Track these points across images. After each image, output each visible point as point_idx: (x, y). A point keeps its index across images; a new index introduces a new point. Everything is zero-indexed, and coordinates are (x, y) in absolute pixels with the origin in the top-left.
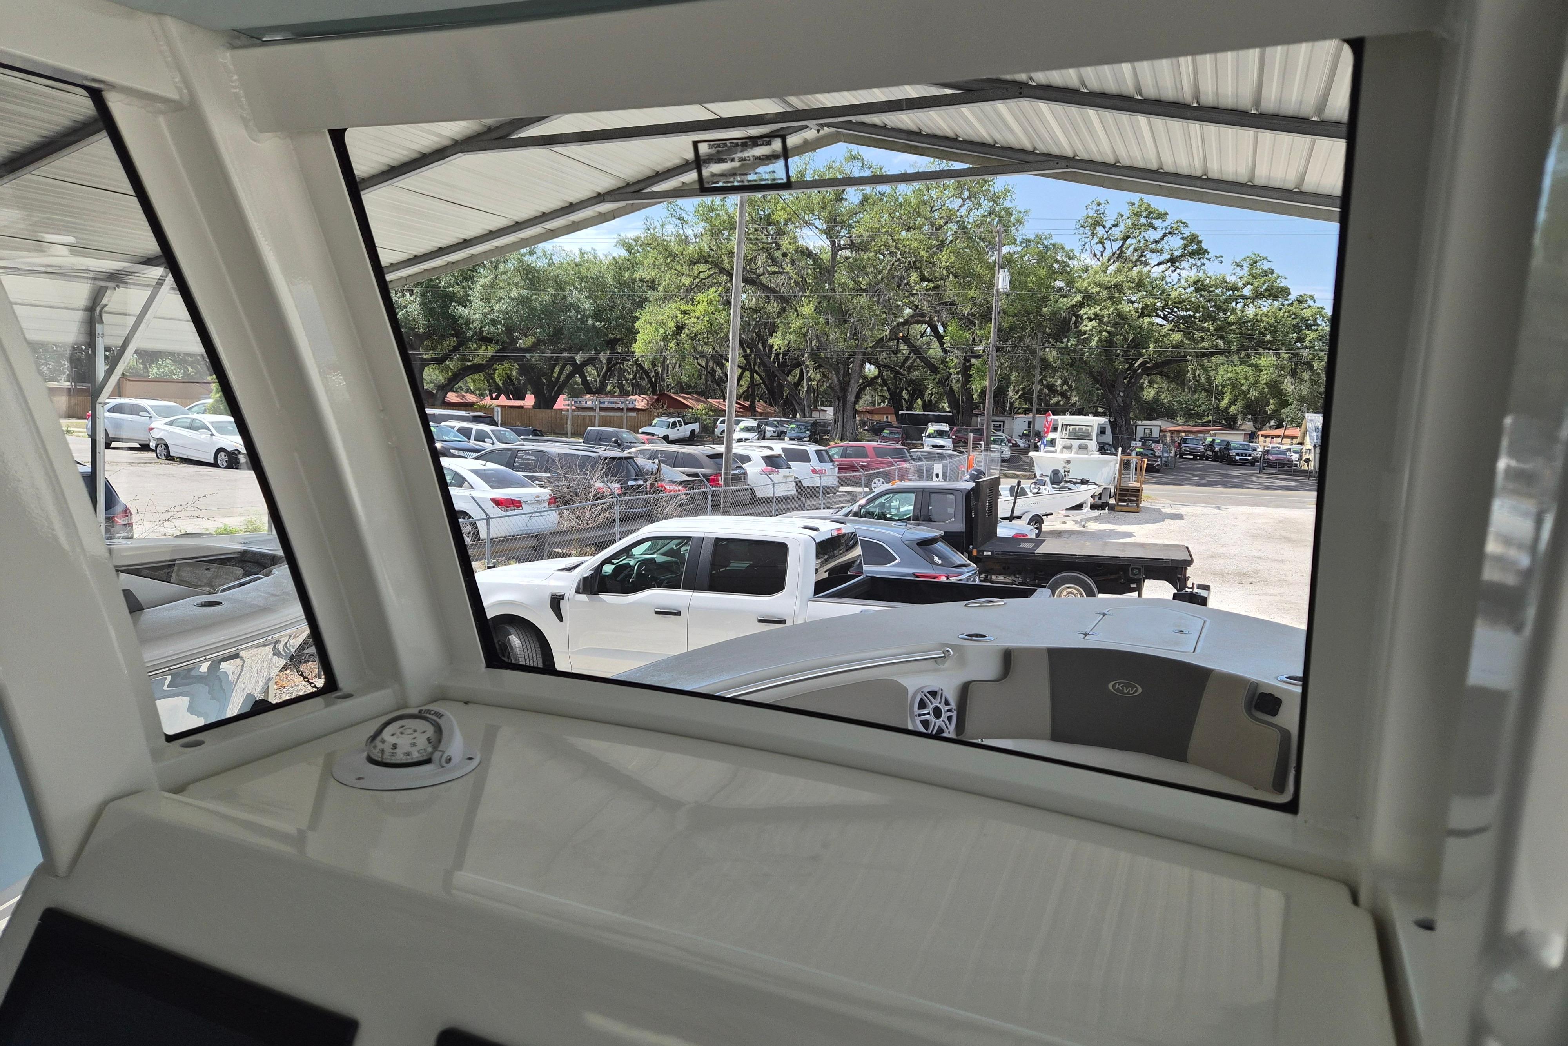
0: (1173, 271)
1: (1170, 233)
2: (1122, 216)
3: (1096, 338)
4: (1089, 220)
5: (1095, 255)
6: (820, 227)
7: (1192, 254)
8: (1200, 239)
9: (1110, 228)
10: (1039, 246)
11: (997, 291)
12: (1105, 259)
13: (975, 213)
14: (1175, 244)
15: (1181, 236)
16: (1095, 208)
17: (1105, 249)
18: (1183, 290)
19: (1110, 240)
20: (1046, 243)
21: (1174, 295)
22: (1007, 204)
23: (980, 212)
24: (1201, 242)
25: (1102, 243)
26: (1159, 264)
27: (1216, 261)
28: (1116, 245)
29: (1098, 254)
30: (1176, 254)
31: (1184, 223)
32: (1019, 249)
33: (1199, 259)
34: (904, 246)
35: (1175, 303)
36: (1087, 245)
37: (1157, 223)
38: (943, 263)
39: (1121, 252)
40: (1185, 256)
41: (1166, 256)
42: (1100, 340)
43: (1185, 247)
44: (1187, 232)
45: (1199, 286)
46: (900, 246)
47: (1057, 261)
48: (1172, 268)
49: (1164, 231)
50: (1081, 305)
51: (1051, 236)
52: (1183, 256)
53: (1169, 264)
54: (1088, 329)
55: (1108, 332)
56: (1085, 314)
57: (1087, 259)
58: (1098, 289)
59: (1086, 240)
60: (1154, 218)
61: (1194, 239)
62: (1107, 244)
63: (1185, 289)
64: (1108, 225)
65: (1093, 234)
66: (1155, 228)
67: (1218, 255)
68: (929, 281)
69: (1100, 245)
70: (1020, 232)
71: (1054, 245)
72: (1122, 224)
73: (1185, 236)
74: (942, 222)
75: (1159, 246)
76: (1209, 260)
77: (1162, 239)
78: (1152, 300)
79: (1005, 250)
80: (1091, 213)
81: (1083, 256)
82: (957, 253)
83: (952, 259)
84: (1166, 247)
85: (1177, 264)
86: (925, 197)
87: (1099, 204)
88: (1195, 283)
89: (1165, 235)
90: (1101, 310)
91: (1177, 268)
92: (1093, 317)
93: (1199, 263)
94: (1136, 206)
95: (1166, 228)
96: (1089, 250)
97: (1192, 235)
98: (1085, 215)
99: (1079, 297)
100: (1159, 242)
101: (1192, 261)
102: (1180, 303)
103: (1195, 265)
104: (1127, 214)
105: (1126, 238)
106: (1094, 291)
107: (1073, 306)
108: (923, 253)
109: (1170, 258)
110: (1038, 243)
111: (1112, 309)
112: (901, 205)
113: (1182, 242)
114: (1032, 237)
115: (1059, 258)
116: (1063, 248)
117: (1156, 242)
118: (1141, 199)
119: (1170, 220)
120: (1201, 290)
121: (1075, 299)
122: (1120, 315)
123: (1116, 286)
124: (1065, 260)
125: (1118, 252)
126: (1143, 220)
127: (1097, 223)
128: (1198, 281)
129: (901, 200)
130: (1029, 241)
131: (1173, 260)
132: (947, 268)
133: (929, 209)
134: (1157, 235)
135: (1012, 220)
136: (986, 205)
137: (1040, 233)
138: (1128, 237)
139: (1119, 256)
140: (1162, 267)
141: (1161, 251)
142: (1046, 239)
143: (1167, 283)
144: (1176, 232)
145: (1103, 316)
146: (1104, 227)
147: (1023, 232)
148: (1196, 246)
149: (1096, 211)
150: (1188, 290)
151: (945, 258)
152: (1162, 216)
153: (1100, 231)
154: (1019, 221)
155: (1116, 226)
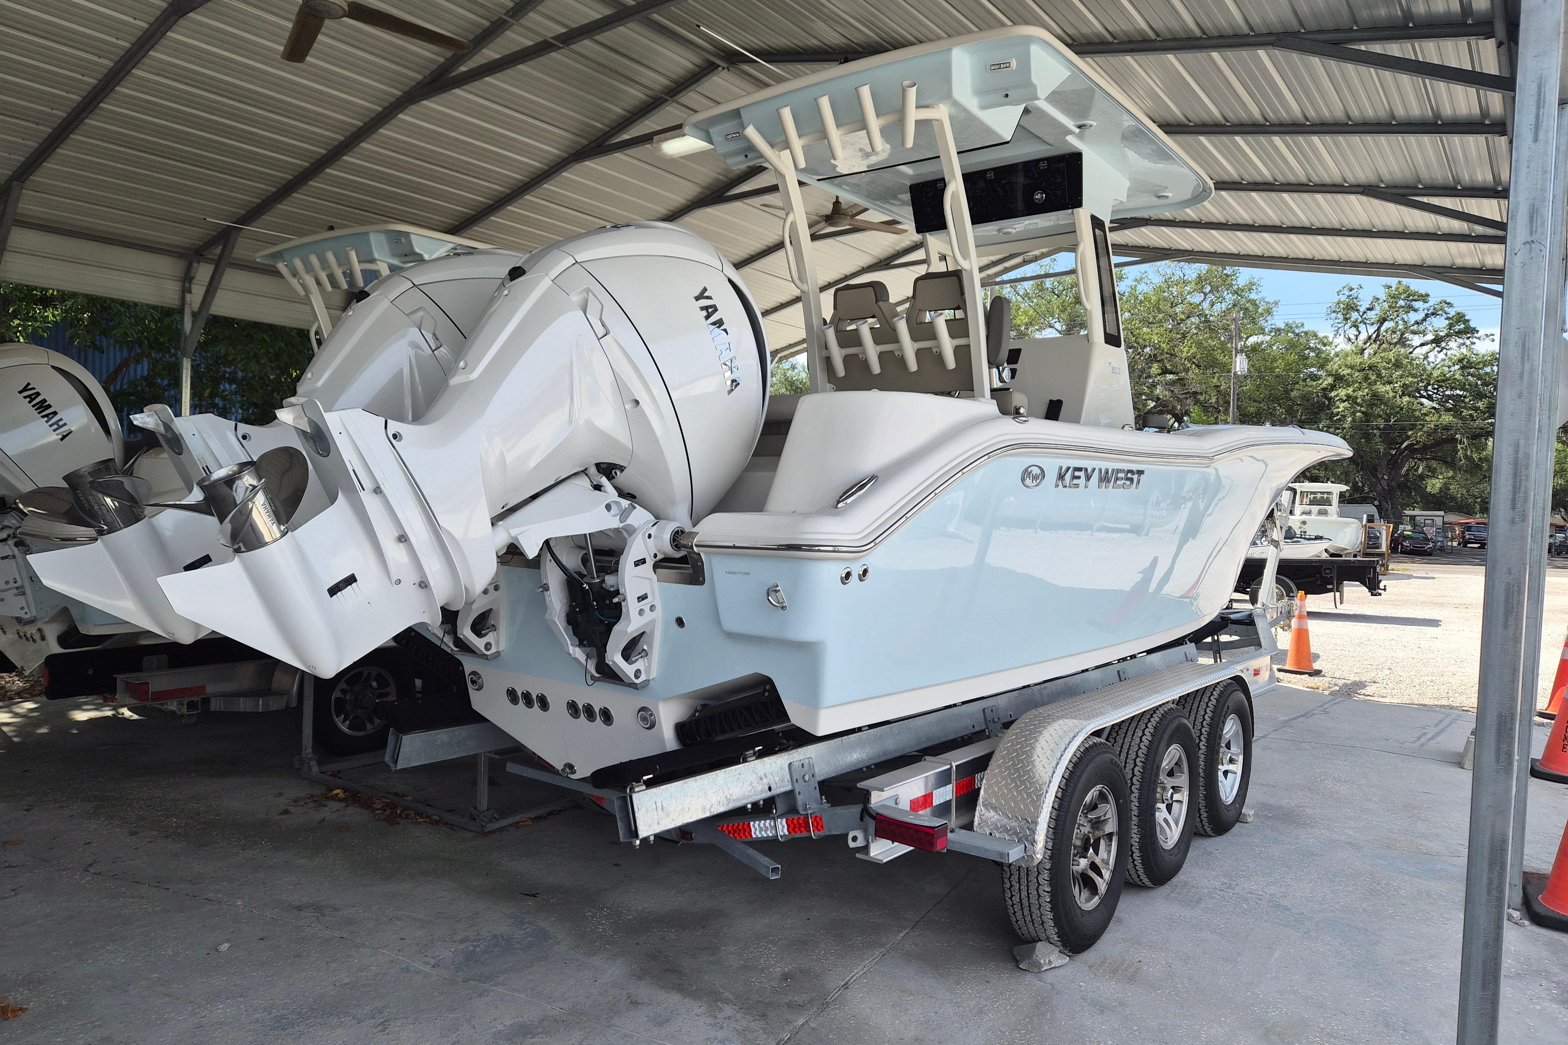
0: (1439, 352)
1: (1433, 314)
2: (1378, 299)
3: (1350, 419)
4: (1342, 306)
5: (1349, 339)
6: (1059, 329)
7: (1459, 333)
8: (1466, 318)
9: (1364, 313)
10: (1290, 334)
11: (1235, 374)
12: (1361, 343)
13: (1217, 307)
14: (1440, 324)
15: (1445, 316)
16: (1347, 293)
17: (1360, 333)
18: (1447, 369)
19: (1365, 323)
20: (1297, 331)
21: (1436, 373)
22: (1253, 296)
23: (1224, 306)
24: (1468, 321)
25: (1357, 327)
26: (1422, 345)
27: (1487, 340)
28: (1372, 330)
29: (1352, 337)
30: (1442, 334)
31: (1448, 304)
32: (1268, 338)
33: (1468, 338)
34: (1144, 340)
35: (1438, 381)
36: (1340, 331)
37: (1416, 305)
38: (1185, 354)
39: (1378, 336)
40: (1451, 336)
41: (1430, 337)
42: (1354, 421)
43: (1451, 326)
44: (1452, 312)
45: (1465, 364)
46: (1141, 341)
47: (1310, 348)
48: (1437, 349)
49: (1426, 311)
50: (1333, 387)
51: (1303, 325)
52: (1447, 335)
53: (1434, 345)
54: (1339, 410)
55: (1363, 413)
56: (1336, 396)
57: (1341, 344)
58: (1349, 371)
59: (1339, 325)
60: (1416, 300)
61: (1460, 318)
62: (1362, 327)
63: (1449, 367)
64: (1362, 309)
65: (1346, 319)
66: (1416, 310)
67: (1489, 334)
68: (1171, 373)
69: (1354, 329)
70: (1270, 323)
71: (1306, 333)
72: (1378, 308)
73: (1450, 316)
74: (1183, 317)
75: (1421, 328)
76: (1479, 338)
77: (1424, 320)
78: (1410, 379)
79: (1252, 340)
80: (1343, 298)
81: (1337, 341)
82: (1199, 344)
83: (1194, 350)
84: (1430, 328)
85: (1443, 344)
86: (1166, 294)
87: (1351, 289)
88: (1460, 361)
89: (1427, 316)
90: (1354, 391)
91: (1443, 348)
92: (1345, 398)
93: (1468, 342)
94: (1393, 288)
95: (1428, 310)
96: (1342, 336)
97: (1458, 314)
98: (1336, 300)
99: (1330, 380)
100: (1421, 323)
101: (1461, 341)
102: (1443, 381)
103: (1464, 344)
104: (1383, 297)
105: (1382, 321)
106: (1345, 372)
107: (1324, 389)
108: (1164, 345)
109: (1434, 339)
110: (1288, 331)
111: (1366, 390)
112: (1141, 302)
113: (1447, 322)
114: (1282, 326)
115: (1312, 345)
116: (1315, 335)
117: (1417, 323)
118: (1400, 282)
119: (1432, 301)
120: (1467, 368)
121: (1326, 382)
122: (1375, 395)
123: (1370, 368)
124: (1319, 347)
125: (1374, 336)
126: (1401, 303)
127: (1350, 307)
128: (1463, 359)
129: (1141, 297)
130: (1279, 330)
131: (1437, 341)
132: (1189, 359)
133: (1169, 305)
134: (1420, 316)
135: (1260, 310)
136: (1230, 298)
137: (1290, 322)
138: (1385, 320)
139: (1376, 339)
140: (1426, 349)
141: (1424, 333)
142: (1297, 327)
143: (1429, 364)
144: (1440, 312)
145: (1357, 398)
146: (1358, 311)
147: (1273, 322)
148: (1462, 326)
149: (1349, 296)
150: (1453, 369)
151: (1185, 350)
152: (1424, 298)
153: (1354, 315)
154: (1269, 312)
155: (1370, 309)
